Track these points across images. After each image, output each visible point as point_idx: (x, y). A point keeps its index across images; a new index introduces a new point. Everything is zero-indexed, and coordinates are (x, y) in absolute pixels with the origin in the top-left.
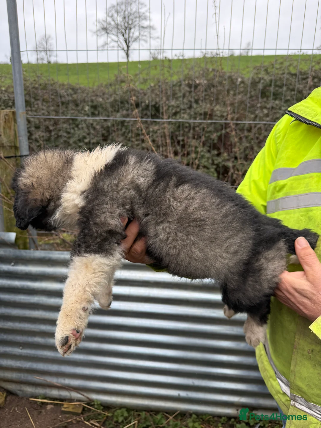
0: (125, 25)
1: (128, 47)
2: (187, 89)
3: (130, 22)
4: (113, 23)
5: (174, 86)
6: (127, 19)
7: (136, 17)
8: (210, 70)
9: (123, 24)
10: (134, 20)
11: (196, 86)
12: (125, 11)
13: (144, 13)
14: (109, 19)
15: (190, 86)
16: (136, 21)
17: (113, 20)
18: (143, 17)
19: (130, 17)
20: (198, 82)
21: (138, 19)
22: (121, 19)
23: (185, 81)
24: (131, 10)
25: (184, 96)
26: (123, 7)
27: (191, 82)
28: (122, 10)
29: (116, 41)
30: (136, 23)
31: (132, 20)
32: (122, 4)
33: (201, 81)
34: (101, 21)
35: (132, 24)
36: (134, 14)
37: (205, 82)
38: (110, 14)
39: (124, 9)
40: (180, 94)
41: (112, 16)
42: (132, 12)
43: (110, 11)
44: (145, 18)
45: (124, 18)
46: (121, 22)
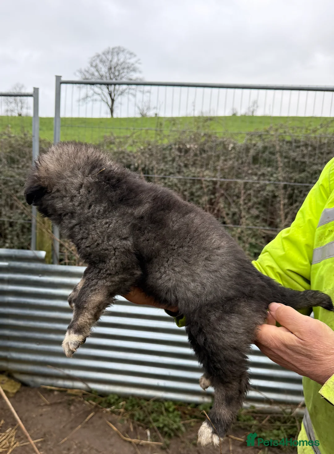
0: (110, 76)
1: (113, 100)
2: (177, 153)
3: (117, 73)
4: (96, 74)
5: (164, 149)
6: (113, 70)
7: (123, 69)
8: (202, 134)
9: (108, 75)
10: (121, 71)
11: (187, 151)
12: (111, 61)
13: (133, 64)
14: (93, 70)
15: (180, 150)
16: (123, 72)
17: (97, 71)
18: (131, 69)
19: (117, 68)
20: (188, 146)
21: (125, 71)
22: (107, 70)
23: (175, 144)
24: (118, 60)
25: (173, 160)
26: (110, 57)
27: (181, 146)
28: (108, 59)
29: (99, 94)
30: (123, 75)
31: (119, 71)
32: (108, 53)
33: (192, 146)
34: (83, 70)
35: (118, 75)
36: (121, 65)
37: (196, 147)
38: (94, 64)
39: (110, 59)
40: (170, 159)
41: (96, 66)
42: (119, 63)
43: (94, 61)
44: (134, 70)
45: (110, 69)
46: (106, 73)
